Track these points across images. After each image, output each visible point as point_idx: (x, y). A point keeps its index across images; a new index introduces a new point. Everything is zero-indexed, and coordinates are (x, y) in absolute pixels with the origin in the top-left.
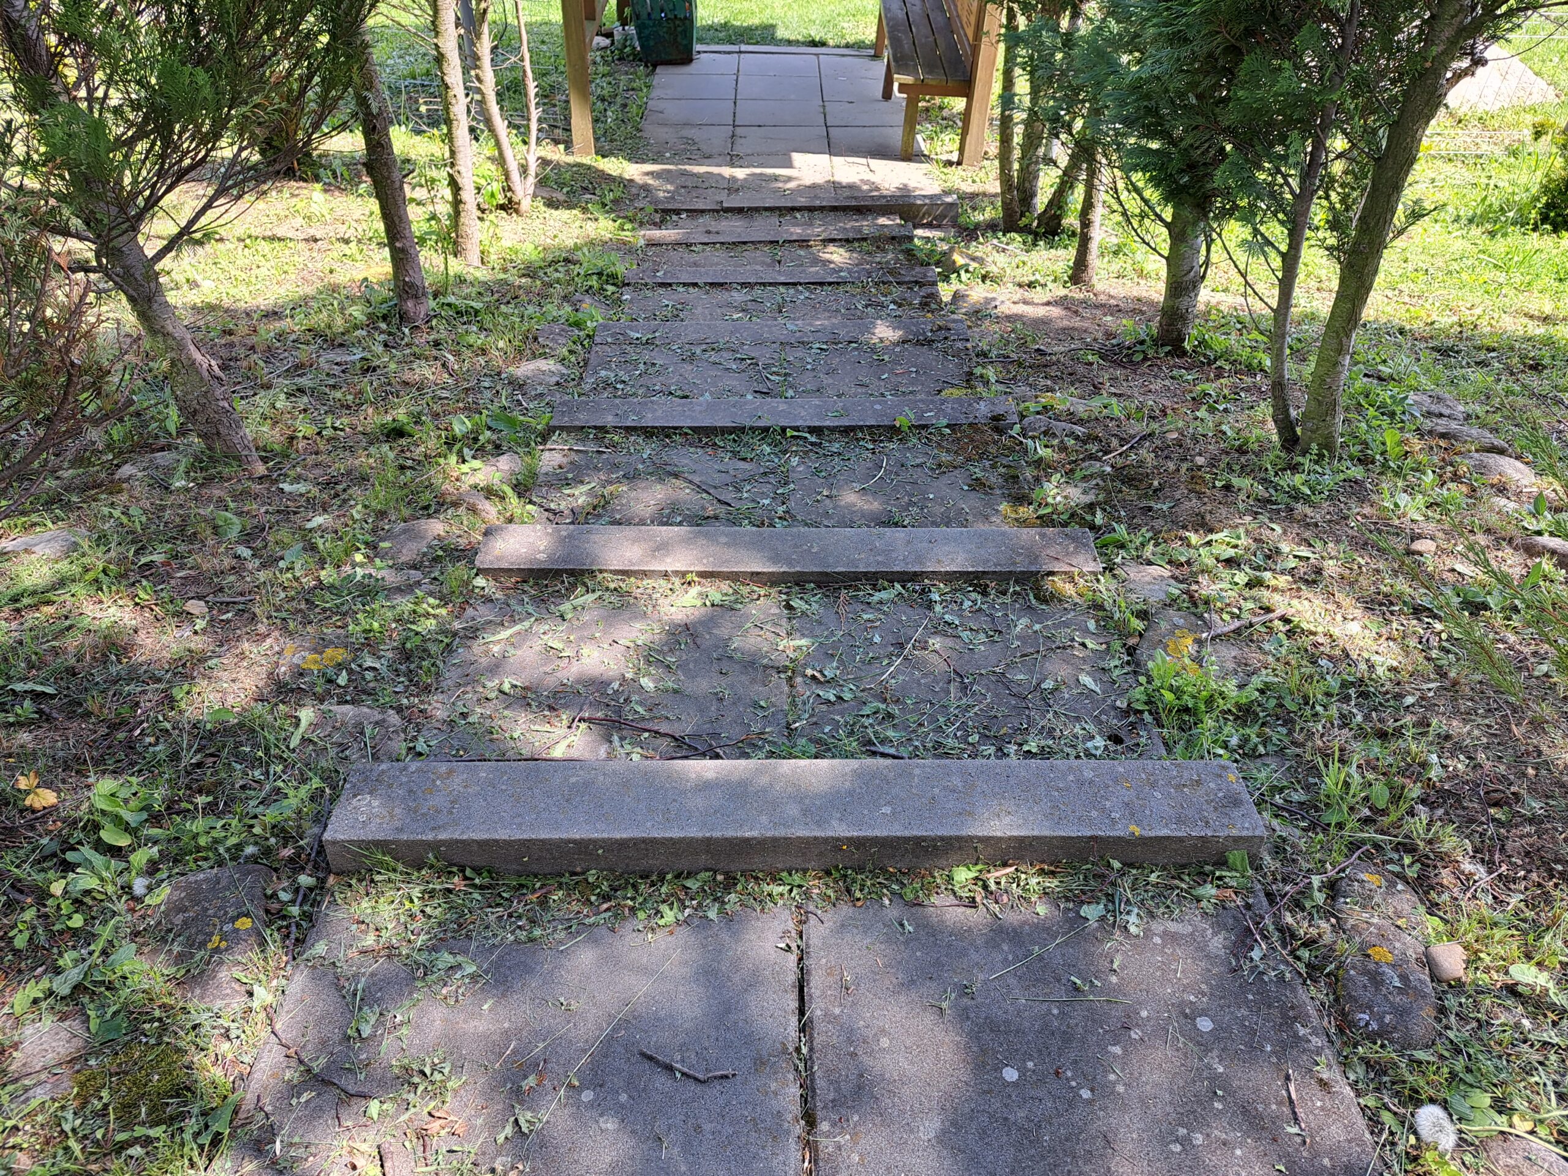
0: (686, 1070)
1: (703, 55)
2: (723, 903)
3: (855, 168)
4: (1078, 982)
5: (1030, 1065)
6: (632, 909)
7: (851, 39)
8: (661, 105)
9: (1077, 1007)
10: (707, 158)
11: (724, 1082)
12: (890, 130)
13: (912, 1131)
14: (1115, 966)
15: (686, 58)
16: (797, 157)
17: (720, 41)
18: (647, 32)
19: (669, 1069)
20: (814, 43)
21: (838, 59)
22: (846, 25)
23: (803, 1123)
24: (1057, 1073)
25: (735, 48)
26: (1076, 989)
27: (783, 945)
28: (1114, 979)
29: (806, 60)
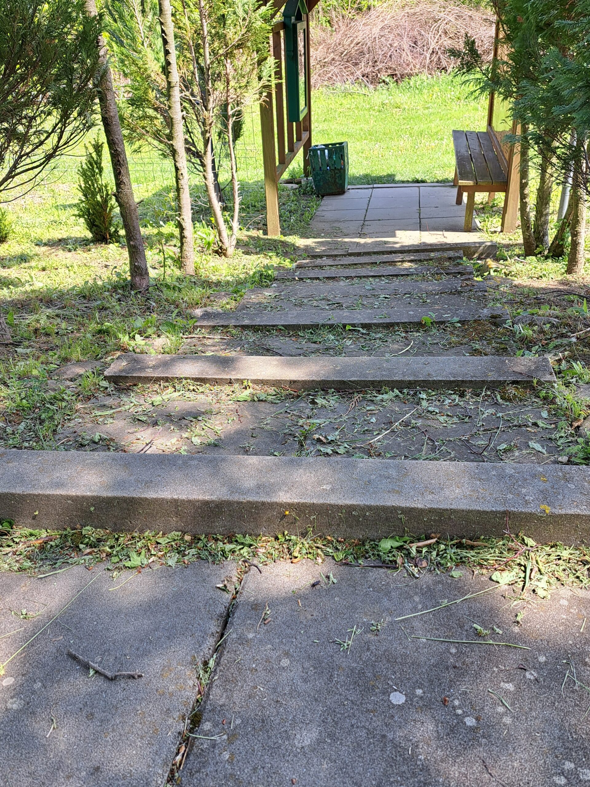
0: (99, 669)
1: (350, 191)
2: (184, 555)
3: (435, 236)
4: (479, 628)
5: (419, 692)
6: (109, 555)
7: (440, 179)
8: (324, 213)
9: (476, 649)
10: (346, 235)
11: (131, 683)
12: (459, 218)
13: (288, 738)
14: (519, 619)
15: (341, 192)
16: (398, 233)
17: (363, 184)
18: (319, 178)
19: (86, 667)
20: (417, 181)
21: (431, 188)
22: (437, 172)
23: (187, 721)
24: (444, 702)
25: (371, 186)
26: (478, 634)
27: (220, 585)
28: (516, 629)
29: (413, 190)
